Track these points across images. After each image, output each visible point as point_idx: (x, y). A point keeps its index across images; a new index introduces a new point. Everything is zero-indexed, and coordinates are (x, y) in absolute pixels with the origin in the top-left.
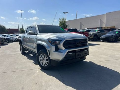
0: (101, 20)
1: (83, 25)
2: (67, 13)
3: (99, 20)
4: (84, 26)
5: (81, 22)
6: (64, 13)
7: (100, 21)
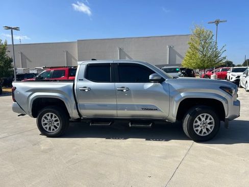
0: (67, 52)
1: (27, 61)
2: (16, 29)
3: (64, 52)
4: (30, 61)
5: (21, 53)
6: (6, 27)
7: (67, 54)
